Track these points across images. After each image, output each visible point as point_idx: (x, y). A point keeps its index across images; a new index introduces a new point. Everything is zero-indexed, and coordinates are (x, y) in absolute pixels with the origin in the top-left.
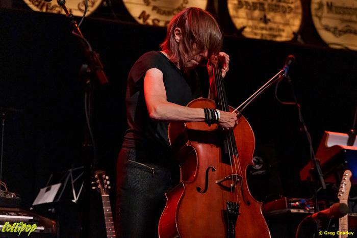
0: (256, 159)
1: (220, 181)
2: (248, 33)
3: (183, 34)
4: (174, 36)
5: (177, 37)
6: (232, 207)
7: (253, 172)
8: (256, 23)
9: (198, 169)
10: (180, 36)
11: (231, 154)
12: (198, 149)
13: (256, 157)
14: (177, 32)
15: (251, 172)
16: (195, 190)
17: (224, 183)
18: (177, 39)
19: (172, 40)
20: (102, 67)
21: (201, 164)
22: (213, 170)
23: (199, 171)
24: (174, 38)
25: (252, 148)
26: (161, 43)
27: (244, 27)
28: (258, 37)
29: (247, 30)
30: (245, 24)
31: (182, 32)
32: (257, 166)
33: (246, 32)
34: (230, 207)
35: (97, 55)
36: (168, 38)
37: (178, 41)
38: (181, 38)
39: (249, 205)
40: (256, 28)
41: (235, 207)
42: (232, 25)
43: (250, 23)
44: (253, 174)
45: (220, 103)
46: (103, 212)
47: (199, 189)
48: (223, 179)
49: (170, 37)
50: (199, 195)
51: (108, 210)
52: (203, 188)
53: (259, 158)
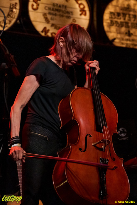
0: (122, 129)
1: (95, 144)
2: (117, 43)
3: (66, 42)
4: (59, 43)
5: (61, 44)
6: (104, 162)
7: (120, 138)
8: (123, 36)
9: (80, 135)
10: (63, 43)
11: (103, 125)
12: (80, 122)
13: (122, 128)
14: (61, 40)
15: (118, 138)
16: (78, 150)
17: (98, 145)
18: (61, 45)
19: (58, 46)
20: (16, 64)
21: (82, 132)
22: (90, 136)
23: (81, 137)
24: (59, 44)
25: (116, 121)
26: (50, 48)
27: (115, 39)
28: (124, 46)
29: (117, 41)
30: (115, 37)
31: (65, 40)
32: (122, 134)
33: (116, 42)
34: (102, 162)
35: (12, 56)
36: (55, 44)
37: (61, 46)
38: (63, 45)
39: (114, 160)
40: (123, 39)
41: (106, 162)
42: (106, 37)
43: (119, 36)
44: (120, 140)
45: (94, 90)
46: (16, 165)
47: (80, 149)
48: (97, 143)
49: (56, 44)
50: (81, 153)
51: (19, 164)
52: (83, 148)
53: (123, 129)
